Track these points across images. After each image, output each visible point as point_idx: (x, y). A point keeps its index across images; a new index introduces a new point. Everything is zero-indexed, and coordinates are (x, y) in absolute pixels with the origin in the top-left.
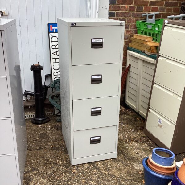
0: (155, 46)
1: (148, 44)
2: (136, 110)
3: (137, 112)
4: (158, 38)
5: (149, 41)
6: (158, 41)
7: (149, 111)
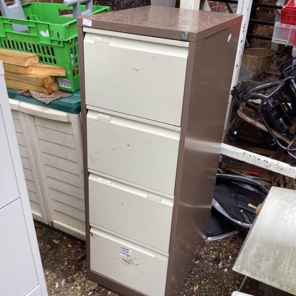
0: (52, 77)
1: (33, 72)
2: (43, 221)
3: (47, 224)
4: (53, 55)
5: (32, 66)
6: (55, 63)
7: (92, 234)
